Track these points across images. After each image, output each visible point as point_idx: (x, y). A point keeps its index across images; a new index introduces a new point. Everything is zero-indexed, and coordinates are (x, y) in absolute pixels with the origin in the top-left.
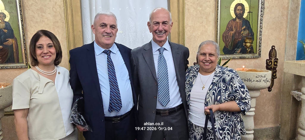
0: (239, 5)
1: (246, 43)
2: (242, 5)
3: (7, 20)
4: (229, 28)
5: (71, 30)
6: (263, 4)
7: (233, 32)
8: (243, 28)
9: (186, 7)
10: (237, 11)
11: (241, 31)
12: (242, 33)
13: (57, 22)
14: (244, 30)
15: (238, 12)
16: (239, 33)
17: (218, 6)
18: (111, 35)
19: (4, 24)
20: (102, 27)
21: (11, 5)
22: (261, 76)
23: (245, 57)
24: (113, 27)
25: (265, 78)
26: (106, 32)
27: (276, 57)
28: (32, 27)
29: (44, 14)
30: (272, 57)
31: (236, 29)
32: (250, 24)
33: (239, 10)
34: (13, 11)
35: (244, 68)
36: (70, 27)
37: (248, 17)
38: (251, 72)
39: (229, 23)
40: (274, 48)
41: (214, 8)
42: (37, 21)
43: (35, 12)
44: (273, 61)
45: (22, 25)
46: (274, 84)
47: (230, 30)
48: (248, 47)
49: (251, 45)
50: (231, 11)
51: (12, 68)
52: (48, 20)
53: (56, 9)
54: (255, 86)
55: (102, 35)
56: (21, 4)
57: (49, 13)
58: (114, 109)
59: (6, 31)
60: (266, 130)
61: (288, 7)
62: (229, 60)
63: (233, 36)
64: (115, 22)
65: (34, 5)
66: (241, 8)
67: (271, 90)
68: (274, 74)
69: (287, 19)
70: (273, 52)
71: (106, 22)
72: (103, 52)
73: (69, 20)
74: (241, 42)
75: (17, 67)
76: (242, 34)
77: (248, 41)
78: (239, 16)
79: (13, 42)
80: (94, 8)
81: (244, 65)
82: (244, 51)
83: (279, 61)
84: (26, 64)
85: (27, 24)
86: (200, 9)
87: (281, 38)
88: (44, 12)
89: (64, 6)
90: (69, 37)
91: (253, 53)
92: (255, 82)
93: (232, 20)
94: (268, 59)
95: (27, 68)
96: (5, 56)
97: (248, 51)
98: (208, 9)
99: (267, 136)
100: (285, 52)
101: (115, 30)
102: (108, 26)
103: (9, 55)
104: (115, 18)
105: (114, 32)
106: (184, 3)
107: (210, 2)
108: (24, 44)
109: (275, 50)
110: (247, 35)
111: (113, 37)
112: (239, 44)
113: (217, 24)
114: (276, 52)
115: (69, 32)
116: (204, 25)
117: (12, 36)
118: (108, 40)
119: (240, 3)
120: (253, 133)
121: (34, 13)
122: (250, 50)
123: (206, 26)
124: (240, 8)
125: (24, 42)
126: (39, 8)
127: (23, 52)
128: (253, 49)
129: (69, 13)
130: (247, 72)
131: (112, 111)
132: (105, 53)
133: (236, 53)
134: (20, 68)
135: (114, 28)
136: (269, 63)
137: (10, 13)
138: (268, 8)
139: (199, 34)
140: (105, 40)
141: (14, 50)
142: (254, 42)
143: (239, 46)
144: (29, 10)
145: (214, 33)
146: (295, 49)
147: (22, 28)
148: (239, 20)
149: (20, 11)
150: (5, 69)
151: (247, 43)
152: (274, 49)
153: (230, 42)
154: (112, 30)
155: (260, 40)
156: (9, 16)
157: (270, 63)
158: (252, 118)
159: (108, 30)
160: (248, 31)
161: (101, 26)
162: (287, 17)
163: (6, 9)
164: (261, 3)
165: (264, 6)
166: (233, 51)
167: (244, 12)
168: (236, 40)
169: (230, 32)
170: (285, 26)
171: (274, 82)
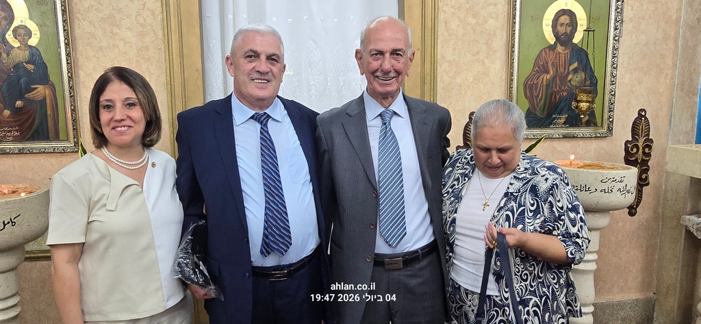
0: (563, 12)
1: (578, 102)
2: (571, 14)
3: (33, 41)
4: (540, 67)
5: (177, 68)
6: (620, 11)
7: (548, 76)
8: (571, 68)
9: (441, 16)
10: (559, 28)
11: (568, 74)
12: (570, 77)
13: (147, 48)
14: (575, 71)
15: (561, 30)
16: (564, 78)
17: (515, 15)
18: (270, 76)
19: (27, 52)
20: (248, 59)
21: (44, 8)
22: (612, 180)
23: (575, 135)
24: (274, 59)
25: (623, 185)
26: (257, 69)
27: (648, 135)
28: (90, 60)
29: (116, 30)
30: (638, 136)
31: (557, 70)
32: (587, 57)
33: (563, 24)
34: (48, 23)
35: (574, 160)
36: (176, 61)
37: (585, 43)
38: (589, 171)
39: (539, 54)
40: (643, 114)
41: (506, 20)
42: (101, 47)
43: (97, 26)
44: (640, 144)
45: (68, 55)
46: (641, 197)
47: (541, 70)
48: (584, 113)
49: (589, 108)
50: (545, 28)
51: (44, 152)
52: (125, 43)
53: (143, 18)
54: (598, 202)
55: (248, 77)
56: (65, 7)
57: (128, 28)
58: (273, 249)
59: (30, 67)
60: (621, 305)
61: (678, 19)
62: (540, 141)
63: (548, 86)
64: (279, 49)
65: (96, 9)
66: (568, 21)
67: (636, 213)
68: (644, 176)
69: (676, 46)
70: (640, 124)
71: (258, 49)
72: (252, 117)
73: (174, 44)
74: (566, 100)
75: (54, 149)
76: (570, 81)
77: (583, 97)
78: (564, 39)
79: (47, 92)
80: (231, 17)
81: (573, 153)
82: (574, 121)
83: (654, 146)
84: (75, 142)
85: (78, 52)
86: (474, 21)
87: (661, 90)
88: (117, 26)
89: (162, 12)
90: (172, 83)
91: (596, 125)
92: (598, 194)
93: (546, 48)
94: (630, 139)
95: (77, 152)
96: (27, 124)
97: (584, 120)
98: (491, 21)
99: (623, 319)
100: (670, 123)
101: (279, 65)
102: (263, 57)
103: (36, 122)
104: (280, 39)
105: (275, 69)
106: (436, 8)
107: (496, 5)
108: (71, 97)
109: (646, 118)
110: (581, 83)
111: (274, 83)
112: (562, 104)
113: (512, 56)
114: (649, 125)
115: (172, 72)
116: (481, 58)
117: (44, 79)
118: (262, 88)
119: (566, 8)
120: (592, 313)
121: (95, 27)
122: (587, 118)
123: (487, 62)
124: (565, 20)
125: (71, 93)
126: (105, 16)
127: (69, 115)
128: (595, 117)
129: (173, 27)
130: (581, 170)
131: (269, 253)
132: (256, 120)
133: (555, 124)
134: (61, 152)
135: (276, 60)
136: (632, 150)
137: (40, 26)
138: (631, 20)
139: (471, 79)
140: (255, 90)
141: (49, 112)
142: (598, 100)
143: (563, 108)
144: (84, 19)
145: (504, 77)
146: (692, 116)
147: (67, 60)
148: (563, 48)
149: (64, 21)
150: (26, 153)
151: (581, 101)
152: (645, 116)
153: (541, 99)
154: (271, 66)
155: (612, 95)
156: (38, 33)
157: (635, 150)
158: (591, 277)
159: (263, 65)
160: (583, 75)
161: (248, 57)
162: (676, 41)
163: (31, 18)
164: (616, 10)
165: (622, 17)
166: (548, 122)
167: (574, 29)
168: (555, 96)
169: (541, 77)
170: (671, 63)
171: (642, 195)
